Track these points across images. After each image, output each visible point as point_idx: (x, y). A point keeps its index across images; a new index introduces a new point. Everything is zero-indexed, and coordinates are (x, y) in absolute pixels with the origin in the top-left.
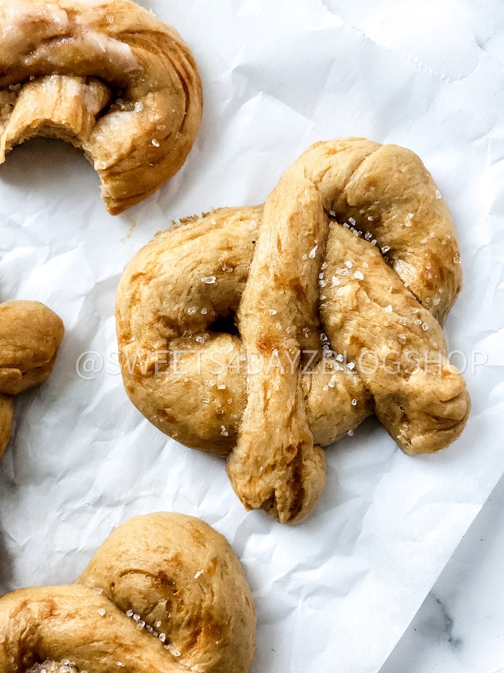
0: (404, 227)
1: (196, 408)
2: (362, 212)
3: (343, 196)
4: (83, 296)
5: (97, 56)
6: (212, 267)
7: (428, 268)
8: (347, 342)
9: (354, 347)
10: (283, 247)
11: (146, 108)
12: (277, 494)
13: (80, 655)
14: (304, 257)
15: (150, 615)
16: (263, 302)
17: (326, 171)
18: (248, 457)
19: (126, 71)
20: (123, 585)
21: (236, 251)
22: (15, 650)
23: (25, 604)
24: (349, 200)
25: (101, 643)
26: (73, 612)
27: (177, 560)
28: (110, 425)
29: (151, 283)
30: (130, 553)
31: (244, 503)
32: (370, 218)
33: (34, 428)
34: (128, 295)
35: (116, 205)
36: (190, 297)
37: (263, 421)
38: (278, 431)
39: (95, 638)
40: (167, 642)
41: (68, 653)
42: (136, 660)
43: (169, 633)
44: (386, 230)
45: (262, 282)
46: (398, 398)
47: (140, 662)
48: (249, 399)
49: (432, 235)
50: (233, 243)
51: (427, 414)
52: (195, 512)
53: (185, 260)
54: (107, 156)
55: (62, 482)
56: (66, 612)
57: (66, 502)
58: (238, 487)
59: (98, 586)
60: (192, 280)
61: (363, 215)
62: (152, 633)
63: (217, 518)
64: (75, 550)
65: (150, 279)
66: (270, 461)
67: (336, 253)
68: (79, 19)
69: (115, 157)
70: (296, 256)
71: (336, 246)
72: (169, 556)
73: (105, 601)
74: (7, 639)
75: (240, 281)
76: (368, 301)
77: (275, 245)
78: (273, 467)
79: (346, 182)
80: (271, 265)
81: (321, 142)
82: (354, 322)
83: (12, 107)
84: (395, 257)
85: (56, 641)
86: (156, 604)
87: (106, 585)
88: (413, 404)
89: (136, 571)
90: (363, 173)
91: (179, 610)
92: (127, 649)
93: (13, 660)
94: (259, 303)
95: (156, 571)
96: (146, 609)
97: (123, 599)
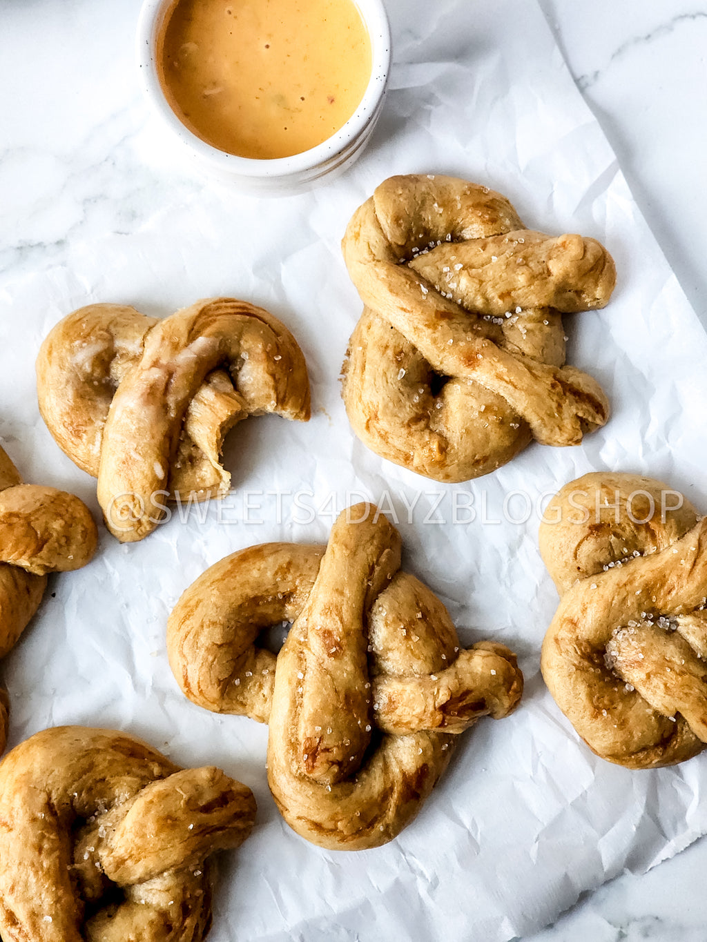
0: (441, 215)
1: (487, 436)
2: (413, 239)
3: (394, 246)
4: (355, 477)
5: (196, 363)
6: (393, 367)
7: (480, 214)
8: (500, 302)
9: (507, 299)
10: (409, 309)
11: (249, 351)
12: (580, 414)
13: (615, 619)
14: (424, 298)
15: (616, 553)
16: (439, 346)
17: (369, 248)
18: (543, 419)
19: (217, 349)
20: (583, 561)
21: (391, 344)
22: (586, 663)
23: (556, 640)
24: (400, 243)
25: (616, 597)
26: (582, 606)
29: (379, 417)
30: (563, 543)
31: (573, 444)
32: (420, 236)
33: (430, 569)
34: (378, 440)
35: (304, 413)
36: (406, 395)
37: (523, 393)
38: (536, 387)
39: (610, 600)
40: (642, 553)
41: (609, 627)
42: (643, 579)
43: (636, 547)
44: (436, 229)
45: (425, 338)
46: (561, 289)
47: (645, 577)
48: (502, 395)
49: (458, 198)
50: (384, 344)
51: (585, 275)
52: (559, 485)
53: (377, 383)
54: (268, 397)
55: (482, 570)
56: (580, 612)
57: (498, 577)
58: (560, 441)
59: (573, 581)
60: (394, 386)
61: (415, 239)
62: (629, 560)
63: (573, 471)
64: (537, 587)
65: (376, 416)
66: (554, 405)
67: (433, 274)
68: (164, 361)
69: (272, 393)
70: (420, 303)
71: (428, 271)
73: (588, 581)
74: (574, 665)
75: (414, 353)
76: (480, 271)
77: (403, 313)
78: (560, 406)
79: (386, 239)
80: (416, 324)
81: (343, 240)
82: (490, 290)
83: (195, 446)
84: (458, 234)
85: (596, 630)
86: (610, 544)
87: (576, 573)
88: (572, 281)
89: (579, 545)
90: (386, 222)
91: (624, 529)
92: (631, 582)
93: (592, 670)
94: (438, 348)
95: (587, 531)
96: (610, 554)
97: (594, 567)
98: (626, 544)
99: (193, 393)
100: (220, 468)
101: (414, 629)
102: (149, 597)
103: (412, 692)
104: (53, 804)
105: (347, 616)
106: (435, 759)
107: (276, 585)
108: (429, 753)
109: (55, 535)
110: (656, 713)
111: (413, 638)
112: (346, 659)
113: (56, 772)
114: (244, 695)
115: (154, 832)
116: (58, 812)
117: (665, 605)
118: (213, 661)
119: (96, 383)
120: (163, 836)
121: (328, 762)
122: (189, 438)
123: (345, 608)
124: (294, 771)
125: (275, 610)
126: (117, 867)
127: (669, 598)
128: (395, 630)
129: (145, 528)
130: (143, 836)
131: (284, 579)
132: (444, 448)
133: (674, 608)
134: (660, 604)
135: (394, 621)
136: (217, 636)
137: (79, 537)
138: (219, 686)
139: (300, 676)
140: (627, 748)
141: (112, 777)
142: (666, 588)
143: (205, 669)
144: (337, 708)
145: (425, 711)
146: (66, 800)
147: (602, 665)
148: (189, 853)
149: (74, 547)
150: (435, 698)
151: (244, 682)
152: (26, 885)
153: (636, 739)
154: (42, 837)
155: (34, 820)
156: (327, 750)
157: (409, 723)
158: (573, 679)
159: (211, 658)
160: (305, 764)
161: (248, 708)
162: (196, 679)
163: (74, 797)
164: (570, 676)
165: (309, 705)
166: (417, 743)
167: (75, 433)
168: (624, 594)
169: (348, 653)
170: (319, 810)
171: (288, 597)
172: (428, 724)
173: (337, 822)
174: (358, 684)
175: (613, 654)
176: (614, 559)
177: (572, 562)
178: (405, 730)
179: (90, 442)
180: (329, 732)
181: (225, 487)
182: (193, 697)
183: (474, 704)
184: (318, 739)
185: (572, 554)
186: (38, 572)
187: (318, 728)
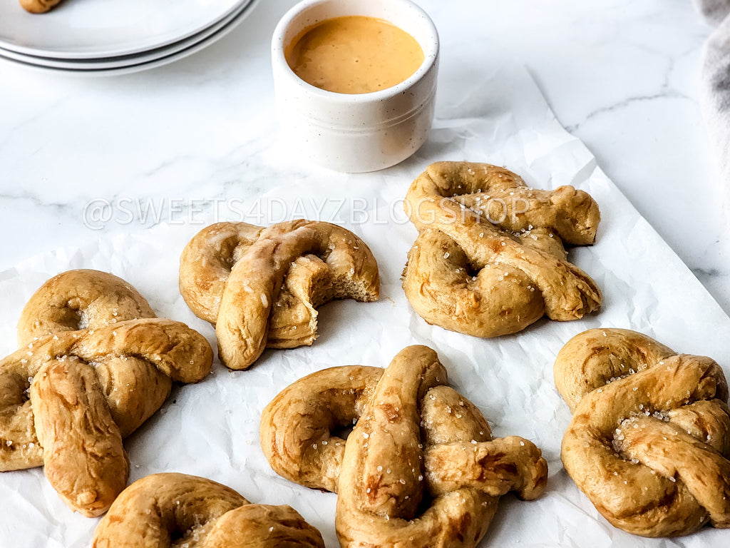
0: (473, 176)
1: (510, 293)
2: (454, 188)
3: (441, 188)
5: (297, 240)
6: (441, 251)
7: (501, 177)
8: (517, 220)
9: (522, 217)
11: (335, 244)
12: (580, 287)
13: (619, 410)
15: (615, 368)
16: (473, 238)
17: (423, 191)
18: (552, 287)
19: (313, 236)
20: (590, 374)
21: (439, 239)
22: (598, 442)
23: (572, 431)
24: (445, 188)
25: (618, 393)
26: (591, 405)
27: (589, 341)
28: (493, 363)
29: (431, 280)
30: (573, 363)
32: (459, 187)
34: (429, 299)
36: (450, 268)
37: (536, 267)
38: (546, 264)
39: (614, 395)
40: (636, 371)
41: (615, 417)
42: (638, 381)
43: (631, 366)
44: (470, 185)
45: (463, 234)
46: (561, 215)
47: (640, 380)
48: (521, 268)
49: (485, 168)
50: (434, 240)
51: (577, 207)
53: (429, 260)
54: (349, 268)
56: (590, 408)
57: (524, 407)
59: (583, 394)
60: (441, 262)
61: (456, 188)
62: (626, 376)
64: (555, 413)
65: (428, 281)
66: (560, 277)
67: (468, 202)
68: (274, 236)
69: (352, 265)
72: (586, 343)
74: (589, 443)
75: (456, 246)
78: (564, 277)
79: (435, 184)
80: (457, 225)
83: (293, 295)
84: (486, 190)
85: (604, 419)
86: (610, 360)
87: (585, 387)
88: (568, 210)
89: (585, 363)
91: (620, 351)
92: (629, 384)
93: (603, 446)
94: (473, 240)
95: (592, 352)
96: (610, 369)
97: (598, 379)
98: (623, 361)
99: (293, 259)
100: (310, 306)
101: (457, 411)
102: (248, 407)
103: (456, 450)
104: (159, 507)
105: (405, 395)
106: (475, 510)
107: (349, 383)
108: (471, 505)
109: (182, 342)
110: (658, 474)
111: (457, 415)
112: (404, 423)
113: (164, 486)
114: (319, 459)
115: (240, 529)
116: (162, 514)
117: (657, 401)
118: (297, 425)
119: (222, 259)
120: (247, 533)
121: (387, 493)
122: (288, 290)
123: (403, 390)
124: (359, 508)
125: (347, 402)
127: (661, 393)
128: (442, 409)
129: (250, 352)
130: (231, 532)
131: (355, 379)
132: (478, 299)
133: (664, 403)
134: (653, 400)
135: (441, 403)
136: (301, 409)
137: (200, 349)
138: (300, 445)
139: (366, 436)
140: (638, 501)
141: (208, 498)
142: (657, 386)
143: (290, 431)
144: (396, 455)
145: (467, 464)
146: (169, 506)
147: (611, 446)
149: (195, 355)
150: (475, 453)
151: (320, 449)
153: (643, 494)
154: (147, 526)
155: (142, 514)
156: (386, 486)
157: (454, 476)
158: (588, 453)
159: (295, 423)
160: (367, 497)
161: (323, 471)
162: (282, 440)
163: (177, 505)
164: (585, 450)
165: (373, 453)
166: (461, 496)
167: (205, 287)
168: (624, 390)
169: (405, 420)
170: (378, 534)
171: (358, 394)
172: (470, 476)
173: (394, 543)
174: (413, 443)
175: (620, 439)
176: (615, 374)
177: (581, 377)
178: (451, 484)
179: (215, 292)
180: (388, 472)
181: (313, 325)
182: (278, 461)
183: (507, 465)
184: (379, 477)
185: (581, 370)
186: (166, 369)
187: (380, 468)
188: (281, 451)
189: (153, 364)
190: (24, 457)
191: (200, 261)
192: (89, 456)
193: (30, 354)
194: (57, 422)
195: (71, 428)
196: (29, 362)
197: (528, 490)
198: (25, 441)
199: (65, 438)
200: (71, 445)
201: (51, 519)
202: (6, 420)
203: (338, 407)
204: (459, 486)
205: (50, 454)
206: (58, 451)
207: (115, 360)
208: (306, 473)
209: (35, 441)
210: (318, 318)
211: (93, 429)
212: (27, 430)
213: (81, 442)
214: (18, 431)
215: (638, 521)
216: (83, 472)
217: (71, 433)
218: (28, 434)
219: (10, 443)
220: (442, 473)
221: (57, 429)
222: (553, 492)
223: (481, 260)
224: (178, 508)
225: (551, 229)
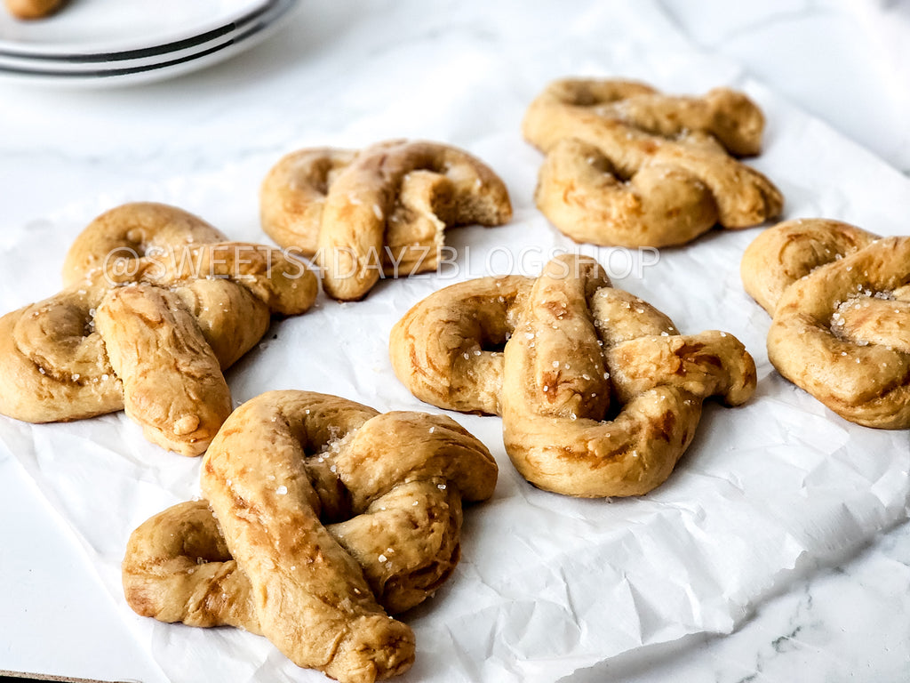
1: (676, 191)
6: (581, 159)
9: (674, 121)
13: (833, 293)
18: (723, 184)
20: (790, 264)
21: (578, 147)
22: (814, 328)
23: (780, 324)
25: (829, 275)
26: (798, 292)
28: (663, 277)
29: (576, 186)
32: (590, 98)
37: (702, 163)
38: (713, 160)
41: (830, 300)
43: (837, 251)
48: (683, 166)
51: (737, 108)
53: (569, 166)
54: (474, 180)
56: (797, 297)
59: (784, 288)
60: (585, 166)
65: (572, 187)
74: (803, 330)
75: (599, 152)
79: (561, 96)
82: (657, 114)
83: (410, 210)
85: (817, 304)
86: (812, 246)
87: (785, 279)
88: (727, 112)
89: (782, 252)
91: (822, 237)
92: (839, 265)
93: (820, 331)
94: (619, 143)
95: (786, 240)
96: (813, 254)
97: (801, 269)
98: (827, 247)
99: (406, 171)
100: (434, 218)
101: (637, 307)
103: (645, 343)
104: (285, 416)
105: (571, 291)
106: (678, 408)
107: (497, 290)
108: (673, 402)
110: (895, 350)
111: (638, 310)
112: (576, 319)
113: (287, 398)
114: (473, 371)
115: (393, 431)
116: (291, 423)
117: (878, 281)
118: (441, 332)
119: (314, 183)
120: (403, 434)
121: (569, 390)
122: (402, 206)
123: (567, 287)
124: (536, 411)
125: (497, 312)
126: (355, 468)
127: (881, 270)
128: (619, 305)
130: (382, 434)
131: (504, 285)
132: (637, 198)
133: (886, 280)
134: (873, 278)
135: (616, 300)
136: (443, 316)
138: (448, 353)
139: (531, 336)
141: (343, 410)
142: (875, 264)
143: (433, 337)
144: (573, 351)
145: (661, 356)
146: (297, 416)
147: (830, 332)
148: (431, 454)
150: (669, 345)
151: (473, 360)
152: (259, 468)
153: (882, 371)
154: (275, 432)
155: (265, 421)
156: (566, 382)
157: (646, 372)
158: (804, 338)
159: (438, 329)
160: (546, 396)
161: (479, 386)
162: (425, 350)
163: (306, 416)
164: (800, 336)
165: (543, 350)
166: (659, 394)
167: (297, 210)
168: (835, 272)
169: (576, 315)
170: (566, 434)
171: (510, 302)
172: (667, 370)
173: (587, 442)
174: (590, 339)
175: (840, 324)
176: (819, 262)
177: (779, 268)
178: (643, 381)
179: (311, 215)
180: (567, 367)
181: (439, 240)
182: (420, 377)
183: (709, 357)
184: (556, 373)
185: (777, 260)
186: (264, 293)
187: (556, 364)
188: (424, 364)
189: (247, 289)
190: (96, 393)
191: (287, 186)
192: (185, 376)
193: (89, 284)
194: (140, 341)
195: (158, 347)
196: (88, 294)
197: (737, 388)
198: (96, 374)
199: (152, 357)
200: (160, 366)
201: (138, 463)
202: (69, 350)
203: (486, 317)
204: (654, 383)
205: (133, 379)
206: (145, 374)
207: (200, 281)
208: (458, 390)
209: (111, 372)
210: (446, 231)
211: (185, 348)
212: (97, 360)
213: (173, 362)
214: (86, 362)
215: (880, 406)
216: (179, 393)
217: (159, 353)
218: (100, 365)
219: (76, 377)
220: (632, 370)
221: (140, 351)
222: (766, 397)
223: (631, 166)
224: (309, 418)
225: (708, 132)
